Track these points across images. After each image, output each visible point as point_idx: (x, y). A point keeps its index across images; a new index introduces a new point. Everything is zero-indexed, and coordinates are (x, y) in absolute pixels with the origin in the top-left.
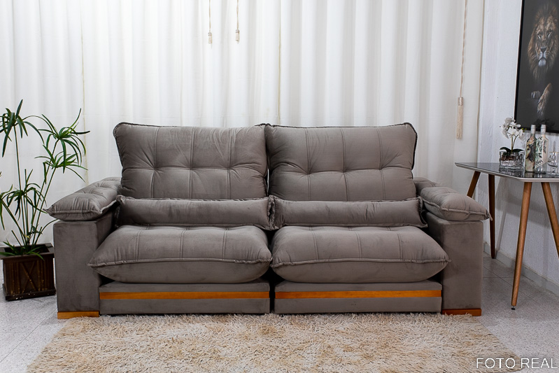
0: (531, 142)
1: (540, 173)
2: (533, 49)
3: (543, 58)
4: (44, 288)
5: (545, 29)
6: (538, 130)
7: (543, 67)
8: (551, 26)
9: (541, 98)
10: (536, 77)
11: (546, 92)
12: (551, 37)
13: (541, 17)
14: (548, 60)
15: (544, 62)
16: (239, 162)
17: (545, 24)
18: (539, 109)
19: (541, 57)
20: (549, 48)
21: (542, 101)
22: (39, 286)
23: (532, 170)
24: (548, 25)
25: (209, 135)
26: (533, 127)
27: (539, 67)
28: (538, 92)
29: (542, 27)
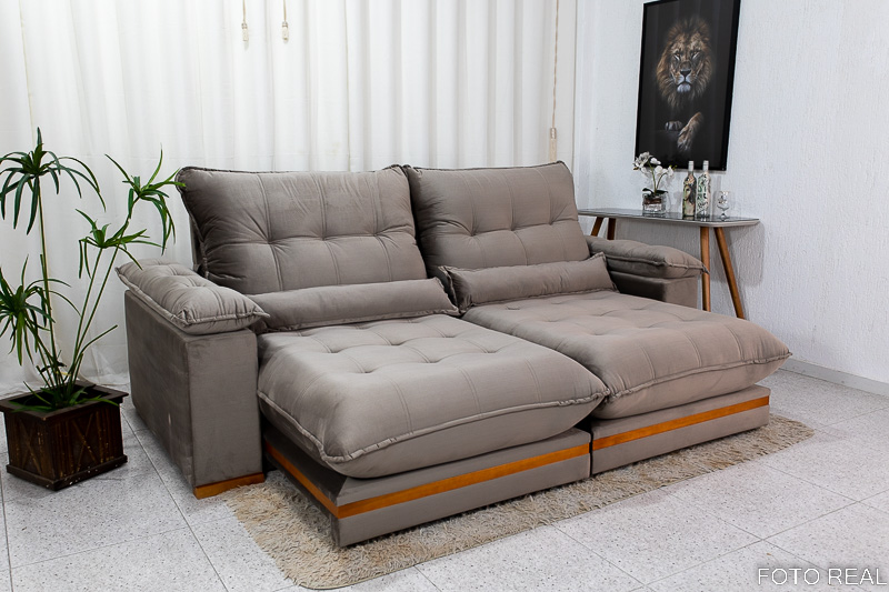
0: (691, 182)
1: (703, 216)
2: (666, 72)
3: (685, 82)
4: (108, 456)
5: (686, 49)
6: (698, 167)
7: (686, 94)
8: (697, 45)
9: (684, 130)
10: (673, 104)
11: (692, 123)
12: (699, 58)
13: (679, 33)
14: (694, 85)
15: (688, 87)
16: (390, 225)
17: (687, 42)
18: (680, 143)
19: (680, 82)
20: (696, 71)
21: (685, 133)
22: (102, 454)
23: (692, 214)
24: (693, 44)
25: (340, 185)
26: (691, 163)
27: (678, 93)
28: (680, 124)
29: (681, 46)
